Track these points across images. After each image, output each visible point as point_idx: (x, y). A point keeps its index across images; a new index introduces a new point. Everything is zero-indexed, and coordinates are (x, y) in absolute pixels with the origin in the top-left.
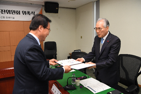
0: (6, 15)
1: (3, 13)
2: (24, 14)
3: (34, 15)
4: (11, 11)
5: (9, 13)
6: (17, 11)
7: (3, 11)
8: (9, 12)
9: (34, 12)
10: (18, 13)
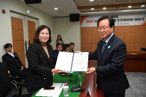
1: (122, 21)
2: (135, 20)
3: (144, 20)
4: (127, 19)
6: (131, 19)
8: (125, 20)
9: (144, 18)
10: (132, 20)
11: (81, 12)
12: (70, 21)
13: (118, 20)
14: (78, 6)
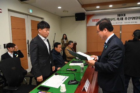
0: (131, 21)
1: (130, 19)
4: (136, 17)
5: (133, 19)
7: (130, 18)
11: (86, 11)
12: (76, 20)
13: (126, 18)
14: (82, 4)
